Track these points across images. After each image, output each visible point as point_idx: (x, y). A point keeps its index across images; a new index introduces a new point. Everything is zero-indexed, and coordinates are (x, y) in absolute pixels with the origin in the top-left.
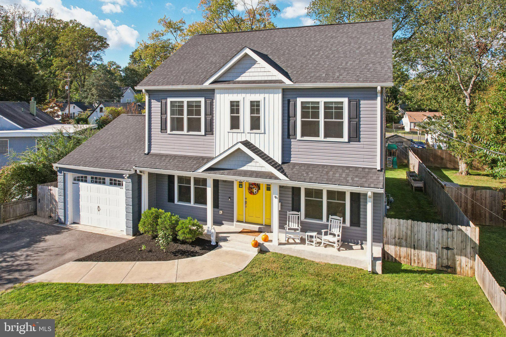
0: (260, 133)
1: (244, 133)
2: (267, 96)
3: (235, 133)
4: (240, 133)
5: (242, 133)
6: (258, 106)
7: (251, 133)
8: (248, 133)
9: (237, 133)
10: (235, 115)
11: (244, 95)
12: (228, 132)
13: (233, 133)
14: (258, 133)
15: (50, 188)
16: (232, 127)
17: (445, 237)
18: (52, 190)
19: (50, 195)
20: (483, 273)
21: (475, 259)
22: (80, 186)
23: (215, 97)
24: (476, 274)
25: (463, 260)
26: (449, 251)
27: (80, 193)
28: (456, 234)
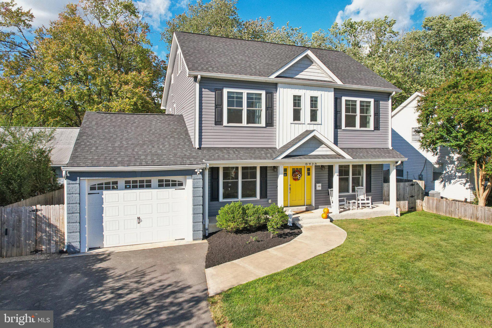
0: (318, 124)
1: (304, 124)
2: (323, 93)
3: (297, 124)
4: (301, 124)
5: (303, 124)
6: (316, 101)
7: (310, 124)
8: (308, 124)
9: (299, 124)
10: (297, 108)
11: (304, 91)
12: (291, 123)
13: (295, 124)
14: (316, 124)
15: (34, 207)
16: (294, 120)
17: (411, 190)
18: (40, 210)
19: (36, 219)
20: (436, 204)
21: (423, 200)
22: (103, 196)
23: (276, 91)
24: (424, 208)
25: (418, 202)
26: (413, 198)
27: (103, 206)
28: (416, 186)
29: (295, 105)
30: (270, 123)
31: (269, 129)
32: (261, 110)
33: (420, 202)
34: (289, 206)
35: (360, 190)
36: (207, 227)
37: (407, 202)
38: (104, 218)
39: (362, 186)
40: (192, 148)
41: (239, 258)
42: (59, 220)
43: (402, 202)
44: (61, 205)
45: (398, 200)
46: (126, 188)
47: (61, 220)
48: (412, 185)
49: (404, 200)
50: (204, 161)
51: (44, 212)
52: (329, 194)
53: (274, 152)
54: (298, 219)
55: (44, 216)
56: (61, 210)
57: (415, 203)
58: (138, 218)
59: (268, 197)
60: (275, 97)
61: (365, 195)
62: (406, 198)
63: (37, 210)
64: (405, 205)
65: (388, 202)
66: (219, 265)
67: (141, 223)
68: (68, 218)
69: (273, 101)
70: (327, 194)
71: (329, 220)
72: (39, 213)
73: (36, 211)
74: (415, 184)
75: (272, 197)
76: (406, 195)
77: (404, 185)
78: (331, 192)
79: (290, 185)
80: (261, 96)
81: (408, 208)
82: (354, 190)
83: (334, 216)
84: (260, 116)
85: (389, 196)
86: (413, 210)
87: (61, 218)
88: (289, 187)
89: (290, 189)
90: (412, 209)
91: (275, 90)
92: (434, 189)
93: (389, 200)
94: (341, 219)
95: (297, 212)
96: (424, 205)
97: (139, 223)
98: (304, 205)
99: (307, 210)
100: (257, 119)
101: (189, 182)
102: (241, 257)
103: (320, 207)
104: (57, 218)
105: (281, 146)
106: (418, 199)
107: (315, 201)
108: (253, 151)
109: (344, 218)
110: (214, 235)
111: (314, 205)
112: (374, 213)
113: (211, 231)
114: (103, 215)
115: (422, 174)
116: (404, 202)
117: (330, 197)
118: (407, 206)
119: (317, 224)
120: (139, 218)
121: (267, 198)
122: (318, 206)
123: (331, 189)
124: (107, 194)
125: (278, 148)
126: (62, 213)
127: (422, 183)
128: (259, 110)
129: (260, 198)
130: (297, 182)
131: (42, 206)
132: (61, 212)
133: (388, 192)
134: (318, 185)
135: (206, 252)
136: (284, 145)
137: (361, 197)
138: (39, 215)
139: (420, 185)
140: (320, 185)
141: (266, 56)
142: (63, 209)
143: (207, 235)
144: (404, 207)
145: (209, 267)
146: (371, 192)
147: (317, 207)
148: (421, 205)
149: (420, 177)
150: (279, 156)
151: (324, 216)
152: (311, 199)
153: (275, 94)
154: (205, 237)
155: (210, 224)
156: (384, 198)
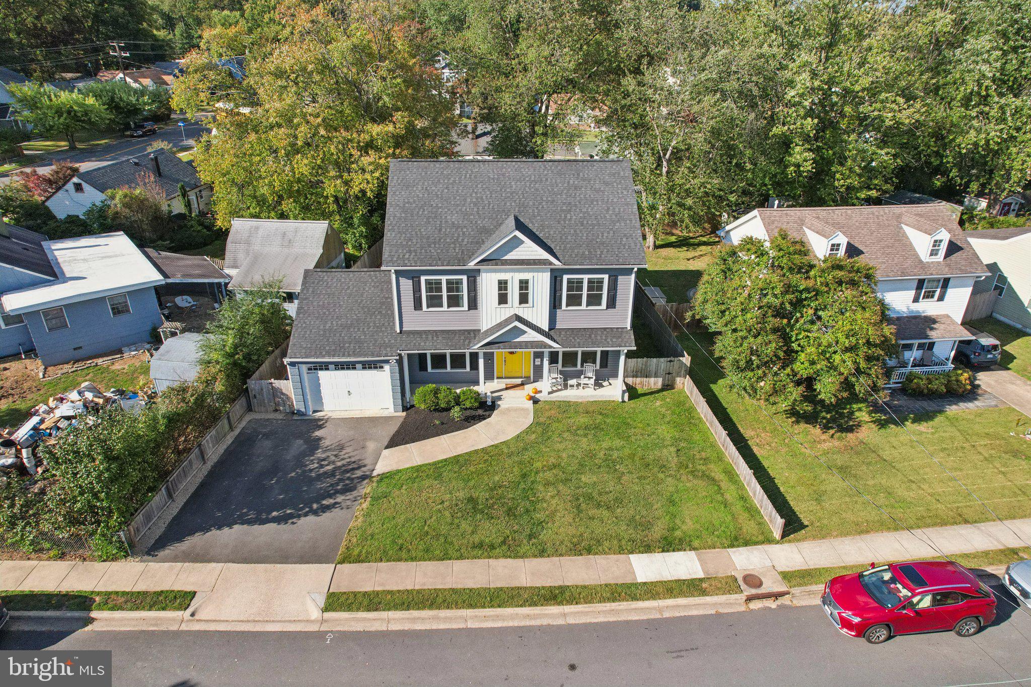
1: (511, 307)
3: (503, 307)
6: (527, 283)
7: (519, 307)
9: (506, 307)
10: (503, 292)
11: (512, 274)
12: (496, 307)
14: (526, 307)
16: (500, 303)
29: (500, 289)
30: (473, 306)
31: (472, 312)
40: (393, 332)
50: (399, 351)
53: (475, 337)
67: (351, 395)
84: (462, 299)
105: (485, 329)
120: (349, 391)
125: (482, 331)
135: (396, 430)
136: (488, 329)
150: (475, 345)
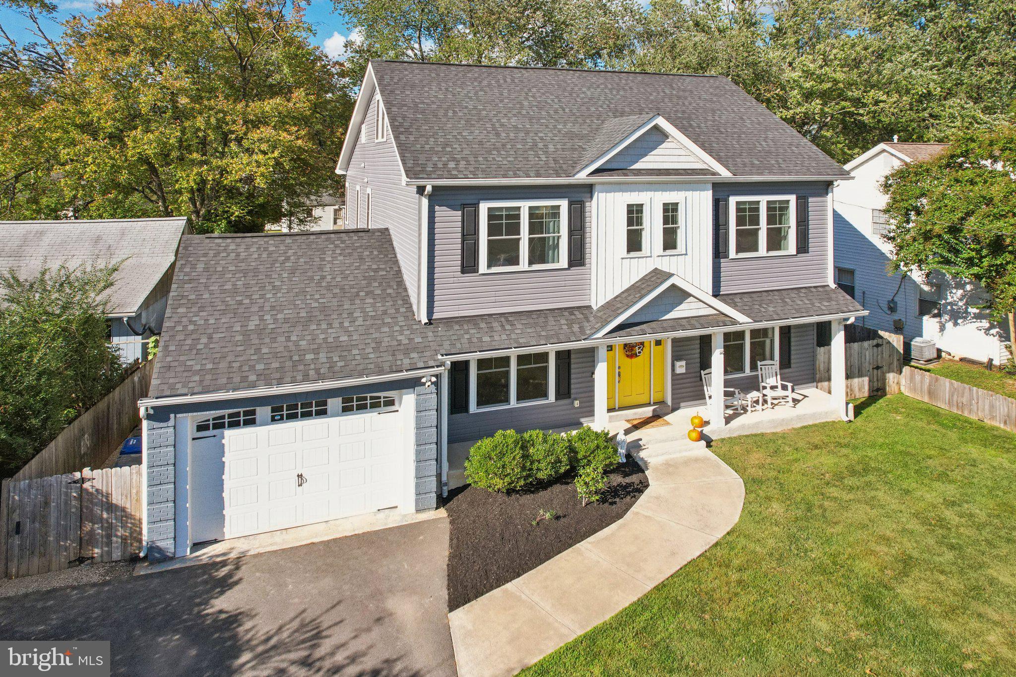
0: (678, 255)
1: (651, 256)
3: (635, 258)
4: (643, 258)
5: (647, 257)
6: (675, 210)
7: (663, 256)
8: (658, 256)
9: (640, 258)
10: (635, 227)
11: (650, 194)
12: (623, 259)
13: (631, 258)
14: (674, 256)
15: (77, 475)
16: (629, 250)
17: (875, 355)
18: (89, 480)
19: (80, 498)
20: (930, 385)
21: (901, 372)
22: (224, 441)
23: (591, 197)
24: (902, 388)
25: (891, 377)
26: (879, 370)
27: (224, 459)
28: (885, 348)
30: (578, 257)
31: (575, 270)
32: (559, 237)
33: (894, 378)
34: (617, 408)
35: (767, 367)
36: (444, 478)
37: (866, 379)
38: (225, 482)
39: (772, 358)
40: (413, 322)
41: (519, 575)
42: (129, 496)
43: (856, 381)
44: (133, 466)
45: (848, 377)
46: (273, 420)
47: (135, 496)
48: (878, 345)
49: (860, 375)
50: (440, 357)
51: (98, 484)
52: (701, 380)
53: (587, 319)
54: (636, 445)
55: (97, 490)
56: (134, 477)
57: (884, 380)
58: (298, 476)
59: (572, 396)
60: (587, 209)
61: (779, 377)
62: (864, 372)
63: (83, 480)
64: (862, 386)
65: (826, 384)
66: (477, 597)
67: (304, 485)
68: (151, 495)
69: (585, 217)
70: (699, 379)
71: (703, 443)
72: (87, 485)
73: (81, 481)
74: (884, 343)
75: (583, 395)
76: (863, 364)
77: (861, 347)
78: (706, 376)
79: (619, 368)
80: (559, 209)
81: (869, 390)
82: (754, 367)
83: (713, 432)
84: (556, 247)
85: (829, 370)
86: (879, 393)
87: (134, 491)
88: (617, 371)
89: (619, 375)
90: (877, 392)
91: (589, 195)
92: (921, 336)
93: (829, 379)
94: (728, 436)
95: (635, 422)
96: (903, 382)
97: (300, 485)
98: (649, 404)
99: (656, 417)
100: (551, 252)
101: (408, 401)
102: (525, 572)
103: (682, 404)
104: (125, 492)
105: (601, 302)
106: (889, 372)
107: (673, 394)
108: (542, 320)
109: (735, 435)
110: (460, 496)
111: (669, 403)
112: (799, 418)
113: (453, 485)
114: (224, 477)
115: (896, 299)
116: (860, 379)
117: (705, 387)
118: (866, 388)
119: (677, 455)
120: (301, 475)
121: (570, 397)
122: (679, 403)
123: (707, 371)
124: (231, 436)
125: (595, 308)
126: (136, 481)
127: (898, 341)
128: (554, 237)
129: (556, 399)
130: (634, 360)
131: (95, 471)
132: (134, 481)
133: (826, 364)
134: (678, 364)
135: (447, 553)
136: (607, 300)
137: (772, 381)
138: (87, 490)
139: (895, 344)
140: (683, 363)
141: (567, 110)
142: (139, 473)
143: (445, 495)
144: (860, 390)
145: (458, 607)
146: (790, 367)
147: (676, 406)
148: (896, 382)
149: (892, 305)
150: (598, 331)
151: (694, 435)
152: (663, 391)
153: (587, 204)
154: (442, 501)
155: (451, 472)
156: (818, 376)
